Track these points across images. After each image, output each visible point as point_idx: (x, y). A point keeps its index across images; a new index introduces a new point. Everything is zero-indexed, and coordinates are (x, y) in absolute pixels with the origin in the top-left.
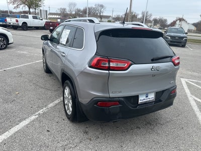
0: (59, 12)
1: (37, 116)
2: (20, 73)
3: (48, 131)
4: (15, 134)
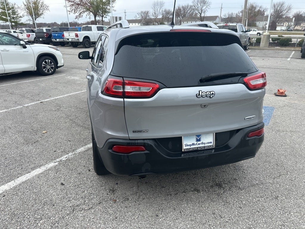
0: (139, 17)
1: (57, 164)
2: (58, 106)
3: (62, 184)
4: (20, 185)
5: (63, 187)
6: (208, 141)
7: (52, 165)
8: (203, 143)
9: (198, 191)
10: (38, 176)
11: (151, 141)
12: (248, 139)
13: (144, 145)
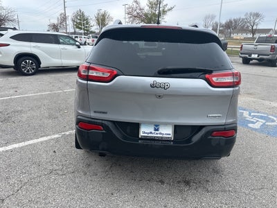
1: (60, 136)
3: (55, 152)
5: (54, 154)
6: (167, 132)
7: (57, 136)
8: (161, 134)
9: (162, 182)
10: (42, 143)
11: (109, 123)
12: (210, 137)
13: (102, 125)
